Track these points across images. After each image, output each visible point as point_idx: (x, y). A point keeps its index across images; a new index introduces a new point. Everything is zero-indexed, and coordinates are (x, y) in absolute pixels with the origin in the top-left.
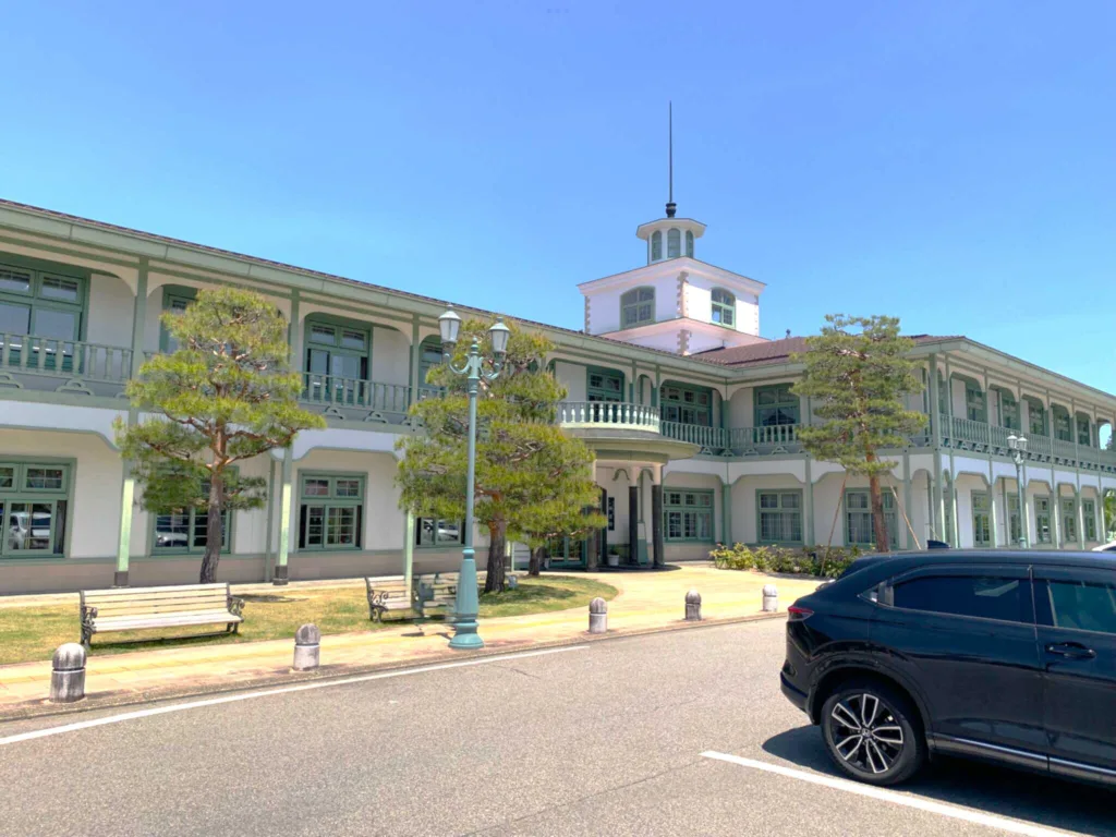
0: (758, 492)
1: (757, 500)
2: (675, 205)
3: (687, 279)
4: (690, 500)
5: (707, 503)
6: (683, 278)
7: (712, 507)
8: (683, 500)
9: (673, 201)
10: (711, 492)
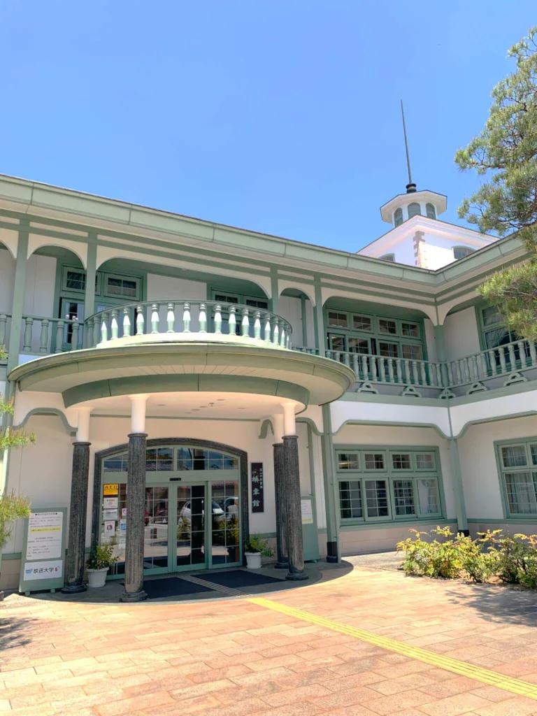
0: (497, 444)
1: (497, 455)
2: (414, 185)
3: (423, 237)
4: (401, 461)
5: (430, 466)
6: (419, 236)
7: (438, 471)
8: (388, 462)
9: (413, 182)
10: (435, 450)
